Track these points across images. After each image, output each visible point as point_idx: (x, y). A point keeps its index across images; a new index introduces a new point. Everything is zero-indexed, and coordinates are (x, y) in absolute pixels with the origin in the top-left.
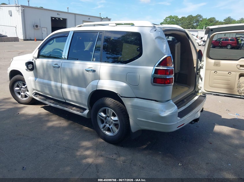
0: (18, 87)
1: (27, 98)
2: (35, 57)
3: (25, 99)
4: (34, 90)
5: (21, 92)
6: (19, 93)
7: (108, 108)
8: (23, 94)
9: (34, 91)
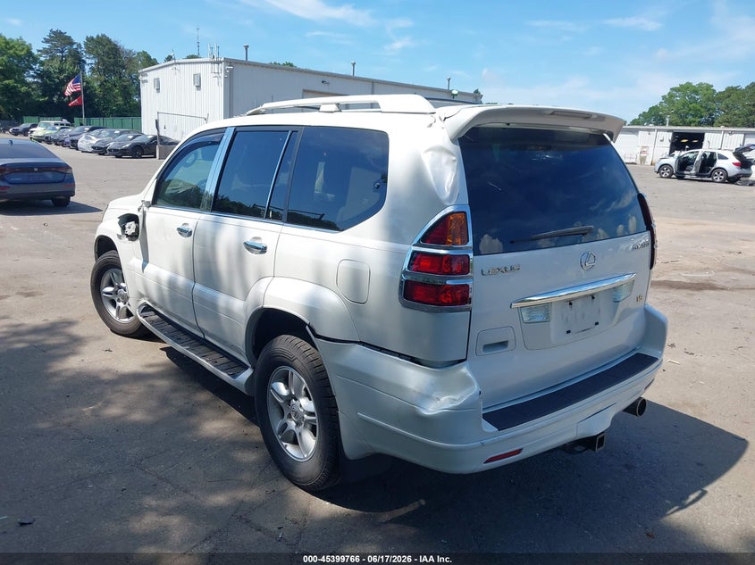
0: (111, 284)
1: (131, 318)
2: (146, 200)
3: (127, 320)
4: (142, 296)
5: (119, 301)
6: (113, 303)
7: (294, 371)
8: (121, 304)
9: (143, 301)
